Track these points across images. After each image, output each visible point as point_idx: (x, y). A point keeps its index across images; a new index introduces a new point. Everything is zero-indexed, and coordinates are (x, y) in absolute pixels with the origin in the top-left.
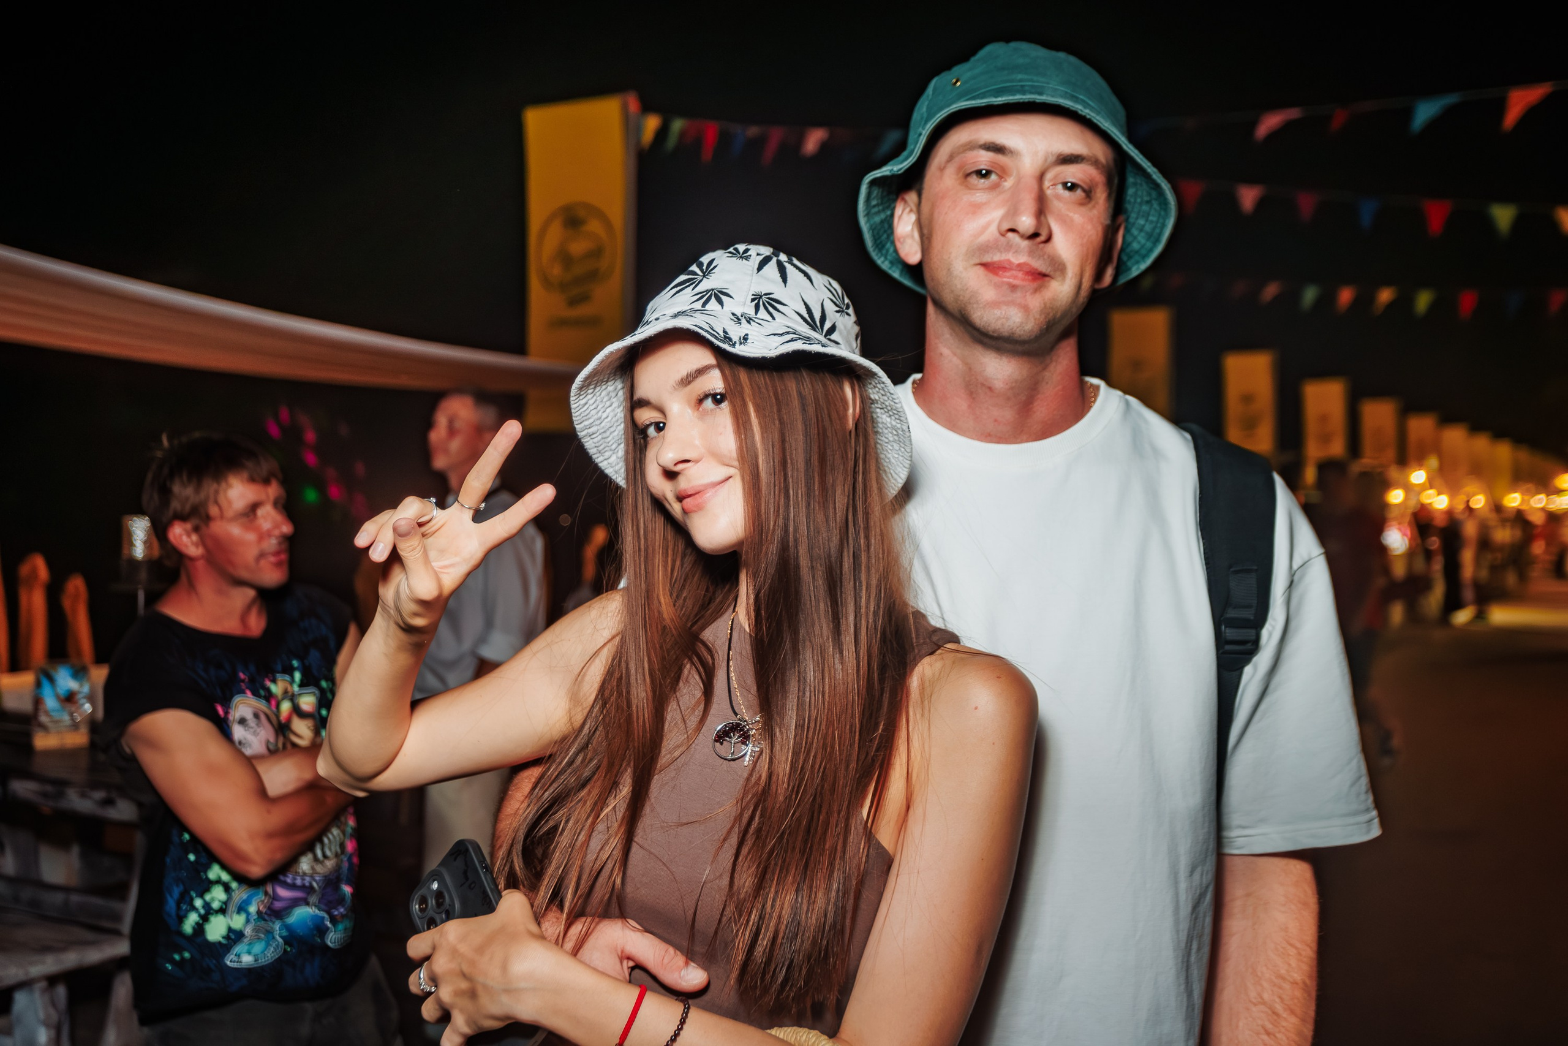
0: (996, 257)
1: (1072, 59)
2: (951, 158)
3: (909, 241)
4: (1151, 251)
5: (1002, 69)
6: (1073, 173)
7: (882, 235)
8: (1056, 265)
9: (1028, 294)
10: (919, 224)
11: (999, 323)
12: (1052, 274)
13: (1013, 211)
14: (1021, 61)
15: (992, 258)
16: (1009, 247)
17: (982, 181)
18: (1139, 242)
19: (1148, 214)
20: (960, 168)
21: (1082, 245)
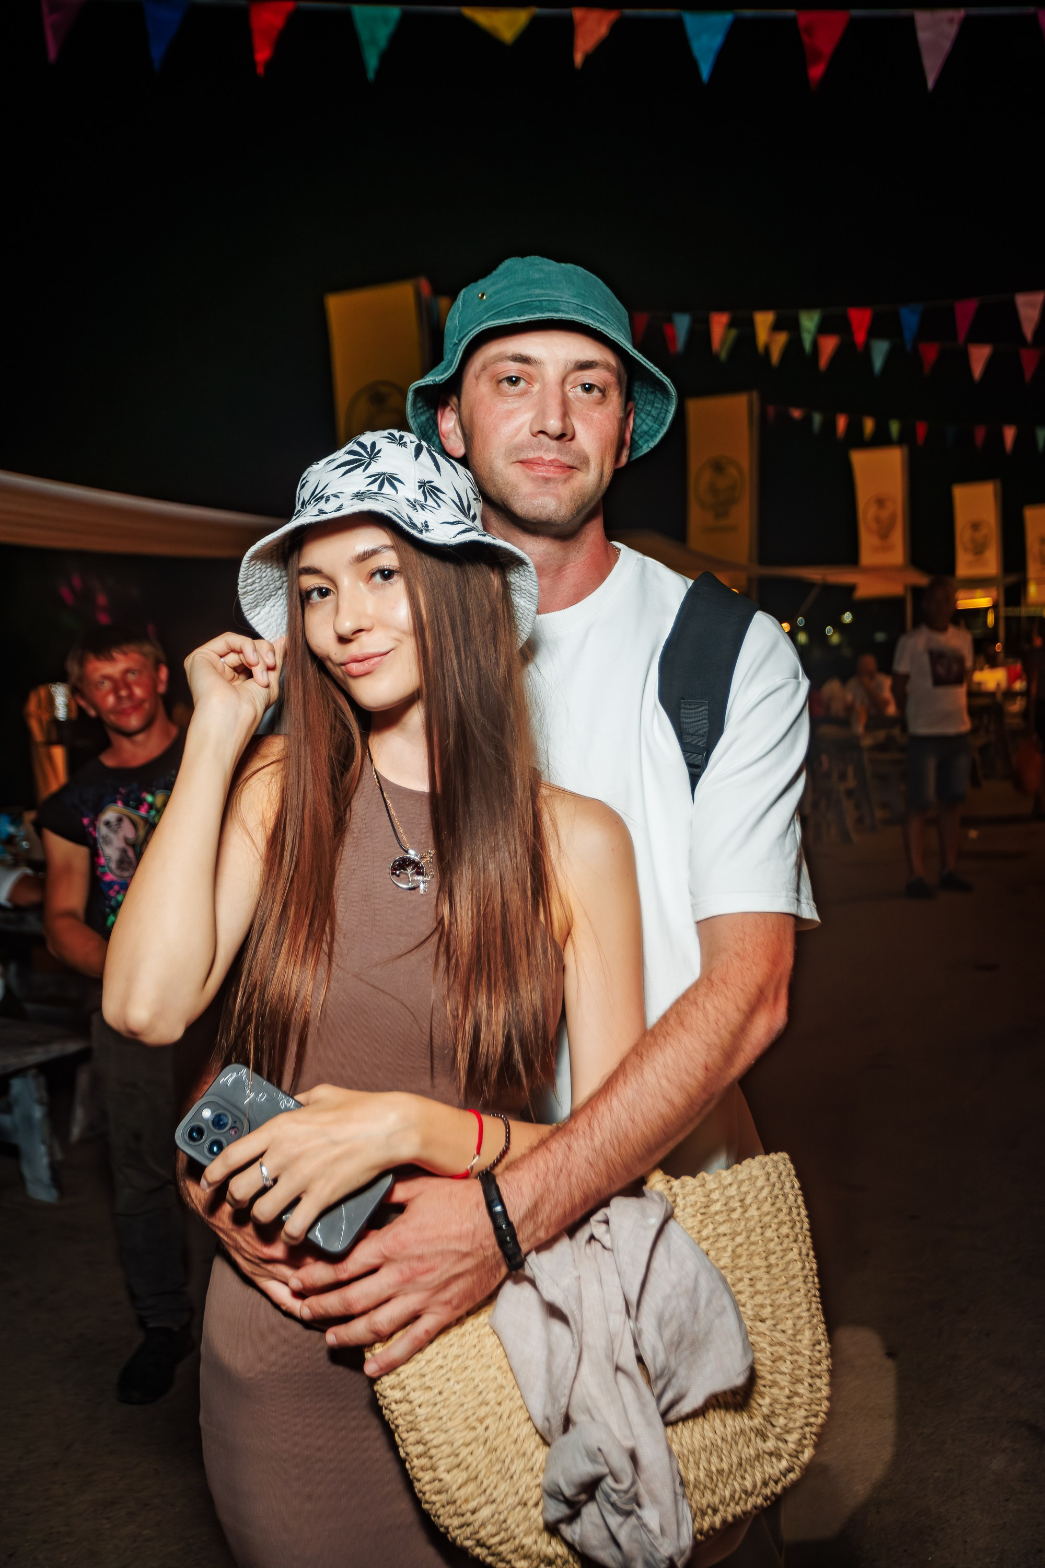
0: (531, 455)
1: (580, 269)
2: (484, 368)
3: (453, 437)
4: (658, 431)
5: (522, 284)
6: (589, 376)
7: (428, 431)
8: (582, 459)
9: (559, 484)
10: (460, 421)
11: (538, 511)
12: (579, 466)
13: (542, 414)
14: (537, 276)
15: (527, 456)
16: (540, 446)
17: (513, 388)
18: (647, 424)
19: (654, 403)
20: (492, 377)
21: (601, 439)
